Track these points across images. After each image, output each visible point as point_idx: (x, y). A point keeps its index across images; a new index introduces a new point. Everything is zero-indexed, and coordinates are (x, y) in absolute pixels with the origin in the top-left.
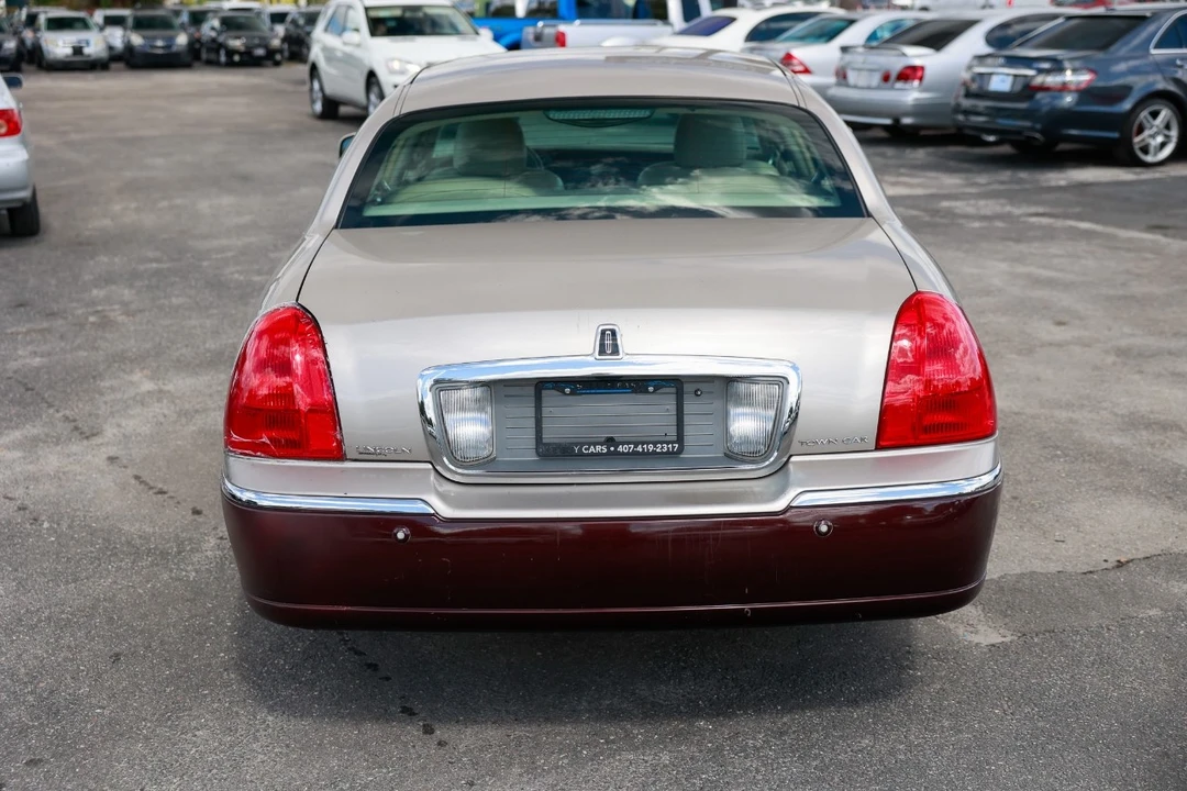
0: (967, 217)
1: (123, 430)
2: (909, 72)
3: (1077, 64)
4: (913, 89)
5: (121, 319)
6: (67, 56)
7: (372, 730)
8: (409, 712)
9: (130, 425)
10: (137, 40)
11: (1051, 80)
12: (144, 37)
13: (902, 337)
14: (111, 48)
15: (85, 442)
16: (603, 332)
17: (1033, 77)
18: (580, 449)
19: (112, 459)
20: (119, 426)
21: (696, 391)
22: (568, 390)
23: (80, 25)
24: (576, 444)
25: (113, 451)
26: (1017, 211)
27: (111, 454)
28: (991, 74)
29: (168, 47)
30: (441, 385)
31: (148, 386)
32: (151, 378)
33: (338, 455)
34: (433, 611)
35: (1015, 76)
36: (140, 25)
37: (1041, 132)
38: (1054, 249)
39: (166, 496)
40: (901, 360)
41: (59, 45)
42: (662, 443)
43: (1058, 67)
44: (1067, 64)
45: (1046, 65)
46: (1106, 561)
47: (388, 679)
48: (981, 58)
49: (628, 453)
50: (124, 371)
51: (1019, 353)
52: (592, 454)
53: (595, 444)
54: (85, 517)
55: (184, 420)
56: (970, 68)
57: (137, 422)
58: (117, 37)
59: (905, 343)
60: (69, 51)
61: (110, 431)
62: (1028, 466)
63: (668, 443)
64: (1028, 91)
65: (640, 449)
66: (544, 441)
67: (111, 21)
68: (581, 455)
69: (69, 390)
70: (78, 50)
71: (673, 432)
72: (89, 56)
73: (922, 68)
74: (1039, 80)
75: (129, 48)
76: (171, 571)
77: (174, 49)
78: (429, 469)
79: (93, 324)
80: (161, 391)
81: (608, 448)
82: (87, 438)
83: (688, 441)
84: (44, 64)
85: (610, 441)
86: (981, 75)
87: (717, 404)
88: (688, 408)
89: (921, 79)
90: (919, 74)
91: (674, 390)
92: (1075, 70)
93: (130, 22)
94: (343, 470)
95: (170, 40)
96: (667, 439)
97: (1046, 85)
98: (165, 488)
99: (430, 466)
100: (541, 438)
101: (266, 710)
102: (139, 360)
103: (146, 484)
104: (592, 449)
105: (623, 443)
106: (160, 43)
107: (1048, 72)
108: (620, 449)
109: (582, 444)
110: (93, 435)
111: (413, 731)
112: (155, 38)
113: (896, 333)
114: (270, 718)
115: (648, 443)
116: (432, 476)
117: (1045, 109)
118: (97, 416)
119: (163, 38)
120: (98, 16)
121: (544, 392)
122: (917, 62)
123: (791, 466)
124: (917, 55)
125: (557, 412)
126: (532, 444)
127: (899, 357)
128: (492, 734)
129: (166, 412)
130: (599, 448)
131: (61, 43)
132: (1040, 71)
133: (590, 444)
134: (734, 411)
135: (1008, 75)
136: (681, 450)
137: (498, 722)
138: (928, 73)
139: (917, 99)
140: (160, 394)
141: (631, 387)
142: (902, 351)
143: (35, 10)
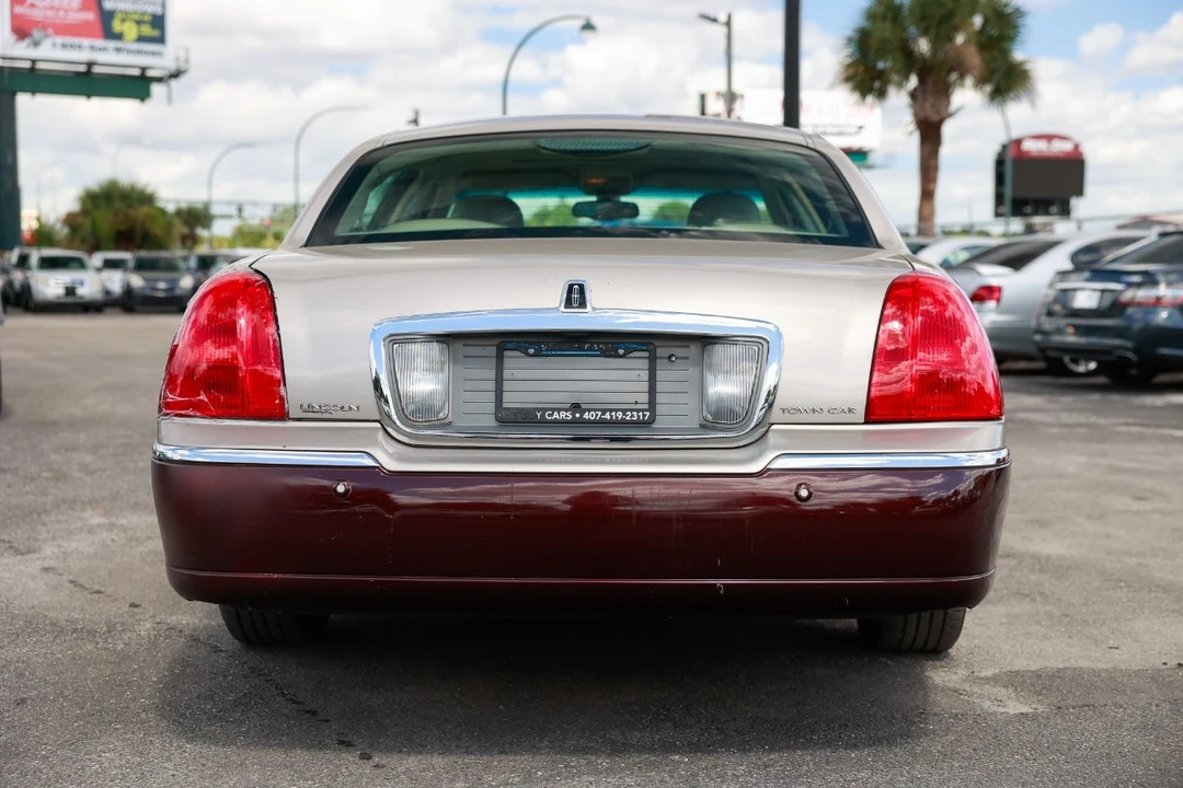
0: (1045, 425)
1: (63, 550)
2: (984, 293)
3: (1173, 277)
4: (990, 311)
5: (77, 475)
6: (58, 298)
7: (301, 757)
8: (346, 744)
9: (71, 546)
10: (137, 281)
11: (1143, 294)
12: (145, 279)
13: (894, 317)
14: (108, 293)
15: (19, 557)
16: (570, 288)
17: (1121, 292)
18: (543, 415)
19: (46, 570)
20: (59, 546)
21: (670, 357)
22: (532, 351)
23: (75, 265)
24: (539, 410)
25: (47, 564)
26: (1102, 421)
27: (46, 566)
28: (1075, 290)
29: (170, 290)
30: (396, 340)
31: (97, 520)
32: (104, 515)
33: (280, 414)
34: (372, 579)
35: (1103, 291)
36: (141, 266)
37: (1134, 350)
38: (1140, 448)
39: (102, 595)
40: (893, 347)
41: (50, 285)
42: (632, 410)
43: (1150, 280)
44: (1161, 278)
45: (1136, 279)
46: (1165, 664)
47: (326, 721)
48: (1063, 275)
49: (594, 422)
50: (74, 510)
51: (1090, 517)
52: (556, 422)
53: (559, 410)
54: (7, 607)
55: (134, 544)
56: (1051, 285)
57: (79, 544)
58: (115, 281)
59: (896, 326)
60: (60, 291)
61: (48, 550)
62: (1085, 594)
63: (638, 411)
64: (1116, 308)
65: (607, 416)
66: (505, 405)
67: (111, 264)
68: (544, 422)
69: (8, 522)
70: (70, 291)
71: (644, 398)
72: (82, 297)
73: (999, 289)
74: (1129, 295)
75: (128, 291)
76: (97, 643)
77: (178, 292)
78: (377, 428)
79: (45, 478)
80: (111, 524)
81: (573, 415)
82: (22, 554)
83: (660, 409)
84: (32, 305)
85: (576, 407)
86: (1065, 291)
87: (693, 372)
88: (660, 375)
89: (998, 300)
90: (996, 295)
91: (646, 354)
92: (1169, 284)
93: (131, 264)
94: (285, 429)
95: (174, 283)
96: (638, 407)
97: (1136, 300)
98: (103, 589)
99: (379, 425)
100: (501, 401)
101: (184, 740)
102: (93, 503)
103: (81, 586)
104: (556, 415)
105: (589, 410)
106: (162, 285)
107: (1139, 285)
108: (586, 416)
109: (546, 410)
110: (29, 552)
111: (350, 758)
112: (157, 280)
113: (886, 312)
114: (188, 746)
115: (616, 411)
116: (381, 434)
117: (1138, 326)
118: (36, 540)
119: (166, 281)
120: (97, 259)
121: (506, 353)
122: (994, 282)
123: (770, 434)
124: (992, 274)
125: (519, 374)
126: (491, 408)
127: (890, 344)
128: (439, 761)
129: (115, 538)
130: (563, 415)
131: (52, 282)
132: (1130, 285)
133: (553, 410)
134: (709, 377)
135: (1095, 290)
136: (652, 420)
137: (445, 751)
138: (1006, 295)
139: (994, 322)
140: (111, 527)
141: (600, 349)
142: (892, 336)
143: (27, 250)
